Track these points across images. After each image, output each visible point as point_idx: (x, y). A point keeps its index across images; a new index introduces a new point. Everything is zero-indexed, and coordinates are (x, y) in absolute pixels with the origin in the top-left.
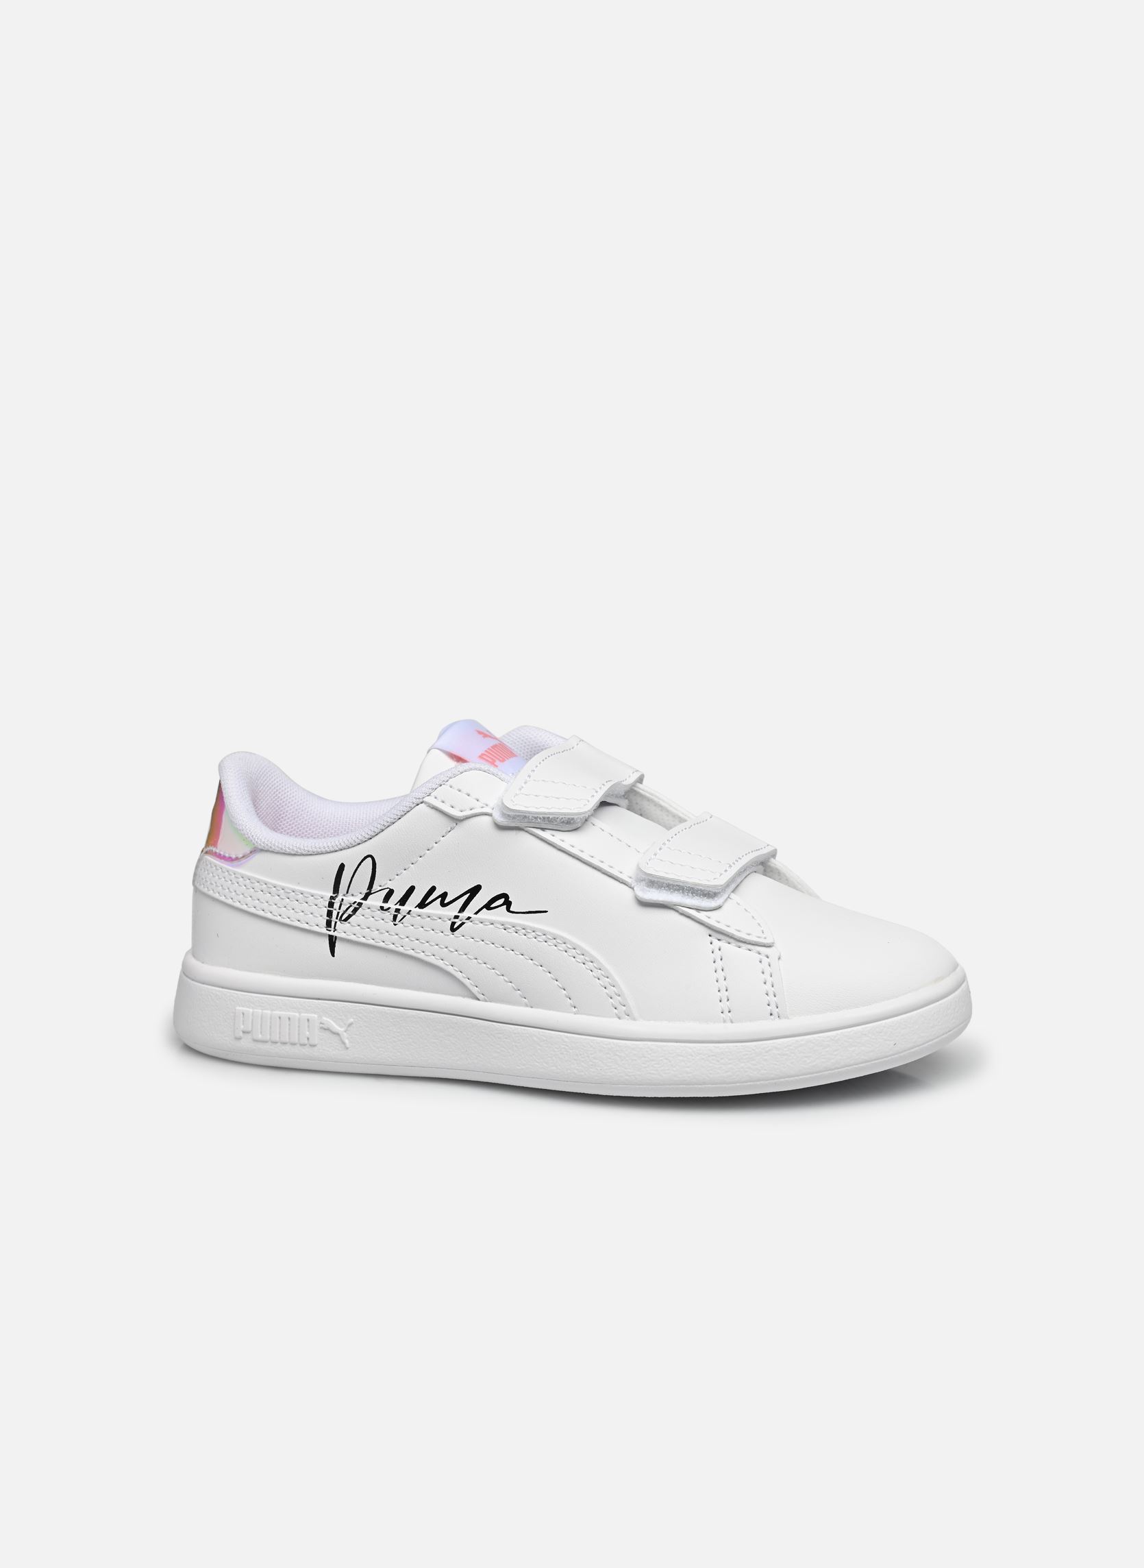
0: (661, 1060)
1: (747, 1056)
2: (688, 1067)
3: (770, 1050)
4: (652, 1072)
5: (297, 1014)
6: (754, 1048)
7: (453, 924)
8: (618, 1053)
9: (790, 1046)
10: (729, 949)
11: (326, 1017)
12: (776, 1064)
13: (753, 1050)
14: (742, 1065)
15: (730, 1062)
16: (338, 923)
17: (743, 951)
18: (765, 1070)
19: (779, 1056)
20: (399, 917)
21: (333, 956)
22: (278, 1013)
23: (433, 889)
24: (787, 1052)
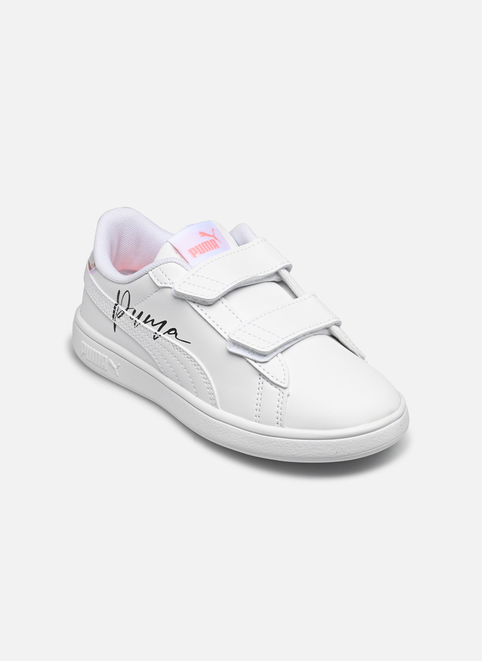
0: (225, 432)
1: (261, 442)
2: (236, 439)
3: (273, 442)
4: (220, 437)
5: (101, 354)
6: (265, 439)
7: (154, 336)
8: (208, 423)
9: (282, 442)
10: (267, 384)
11: (111, 359)
12: (274, 449)
13: (265, 440)
14: (259, 446)
15: (254, 442)
16: (117, 317)
17: (272, 387)
18: (269, 451)
19: (276, 446)
20: (136, 325)
21: (115, 332)
22: (94, 350)
23: (149, 316)
24: (281, 445)
